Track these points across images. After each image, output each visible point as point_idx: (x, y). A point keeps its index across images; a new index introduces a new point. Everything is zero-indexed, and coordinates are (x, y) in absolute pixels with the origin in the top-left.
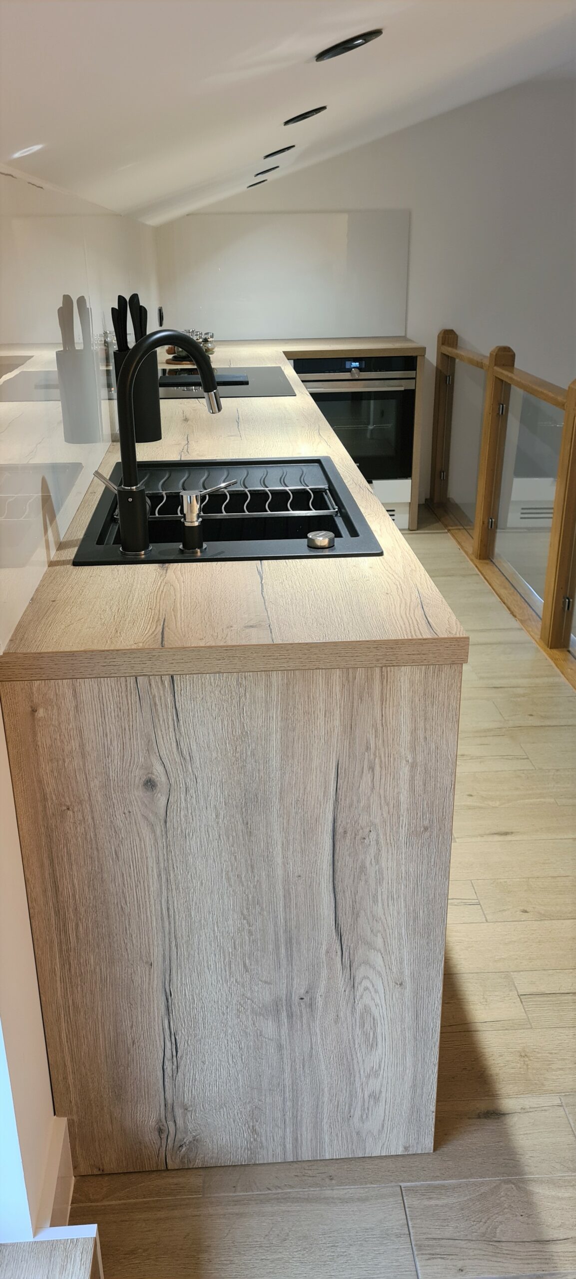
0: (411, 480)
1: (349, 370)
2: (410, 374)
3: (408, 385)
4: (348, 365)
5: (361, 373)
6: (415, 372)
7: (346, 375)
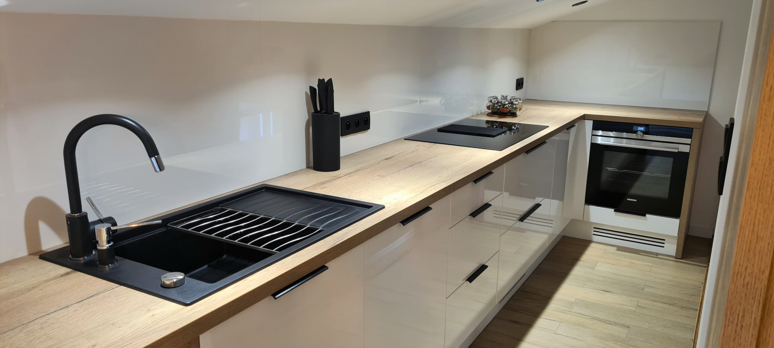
0: (679, 220)
1: (636, 132)
2: (688, 141)
3: (685, 149)
4: (635, 128)
5: (644, 135)
6: (691, 139)
7: (633, 136)
